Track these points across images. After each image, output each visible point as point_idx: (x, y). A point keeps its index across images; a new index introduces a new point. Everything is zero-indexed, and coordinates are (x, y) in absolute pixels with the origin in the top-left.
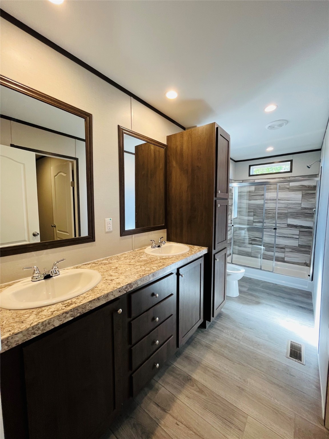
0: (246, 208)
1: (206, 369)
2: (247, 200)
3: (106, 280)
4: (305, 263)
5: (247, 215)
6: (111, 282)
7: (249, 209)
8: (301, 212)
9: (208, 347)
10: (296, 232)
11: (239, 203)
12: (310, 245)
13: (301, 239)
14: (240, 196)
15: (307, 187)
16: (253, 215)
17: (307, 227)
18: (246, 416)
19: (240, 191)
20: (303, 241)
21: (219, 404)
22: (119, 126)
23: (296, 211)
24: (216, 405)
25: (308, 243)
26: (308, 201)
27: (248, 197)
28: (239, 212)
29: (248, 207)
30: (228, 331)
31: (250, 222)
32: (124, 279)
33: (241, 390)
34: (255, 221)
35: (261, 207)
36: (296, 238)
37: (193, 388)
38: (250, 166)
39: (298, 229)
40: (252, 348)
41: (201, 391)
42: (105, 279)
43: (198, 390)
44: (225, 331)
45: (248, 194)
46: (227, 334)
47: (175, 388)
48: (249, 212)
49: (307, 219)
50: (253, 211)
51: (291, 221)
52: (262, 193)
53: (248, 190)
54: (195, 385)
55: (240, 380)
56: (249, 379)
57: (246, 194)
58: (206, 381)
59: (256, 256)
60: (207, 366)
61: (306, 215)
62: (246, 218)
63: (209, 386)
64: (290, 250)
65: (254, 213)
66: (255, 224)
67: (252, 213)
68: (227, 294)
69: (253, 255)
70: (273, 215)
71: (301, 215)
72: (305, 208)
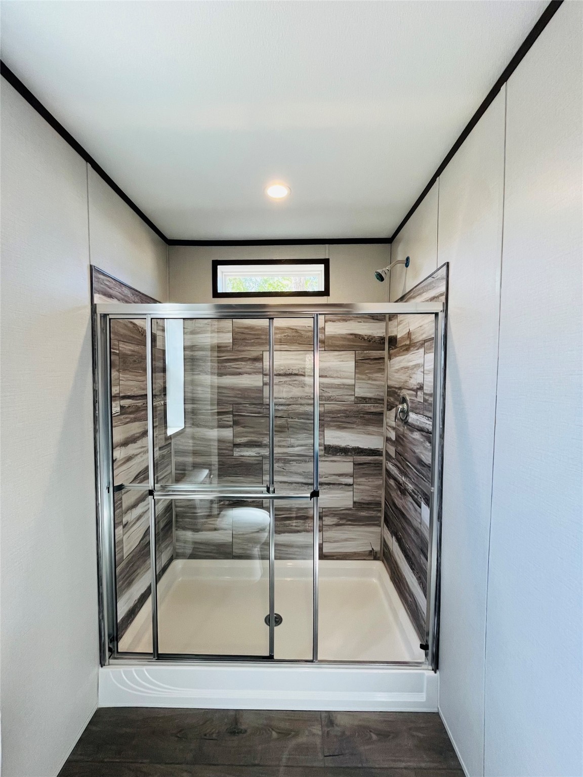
0: (212, 399)
2: (212, 374)
5: (216, 424)
7: (220, 403)
13: (358, 487)
16: (231, 423)
20: (363, 491)
23: (343, 408)
26: (369, 379)
27: (216, 365)
29: (216, 397)
31: (224, 446)
34: (239, 440)
36: (346, 485)
39: (351, 459)
45: (216, 354)
48: (219, 413)
49: (371, 429)
50: (231, 409)
57: (209, 353)
61: (367, 416)
65: (234, 416)
67: (229, 418)
72: (364, 400)
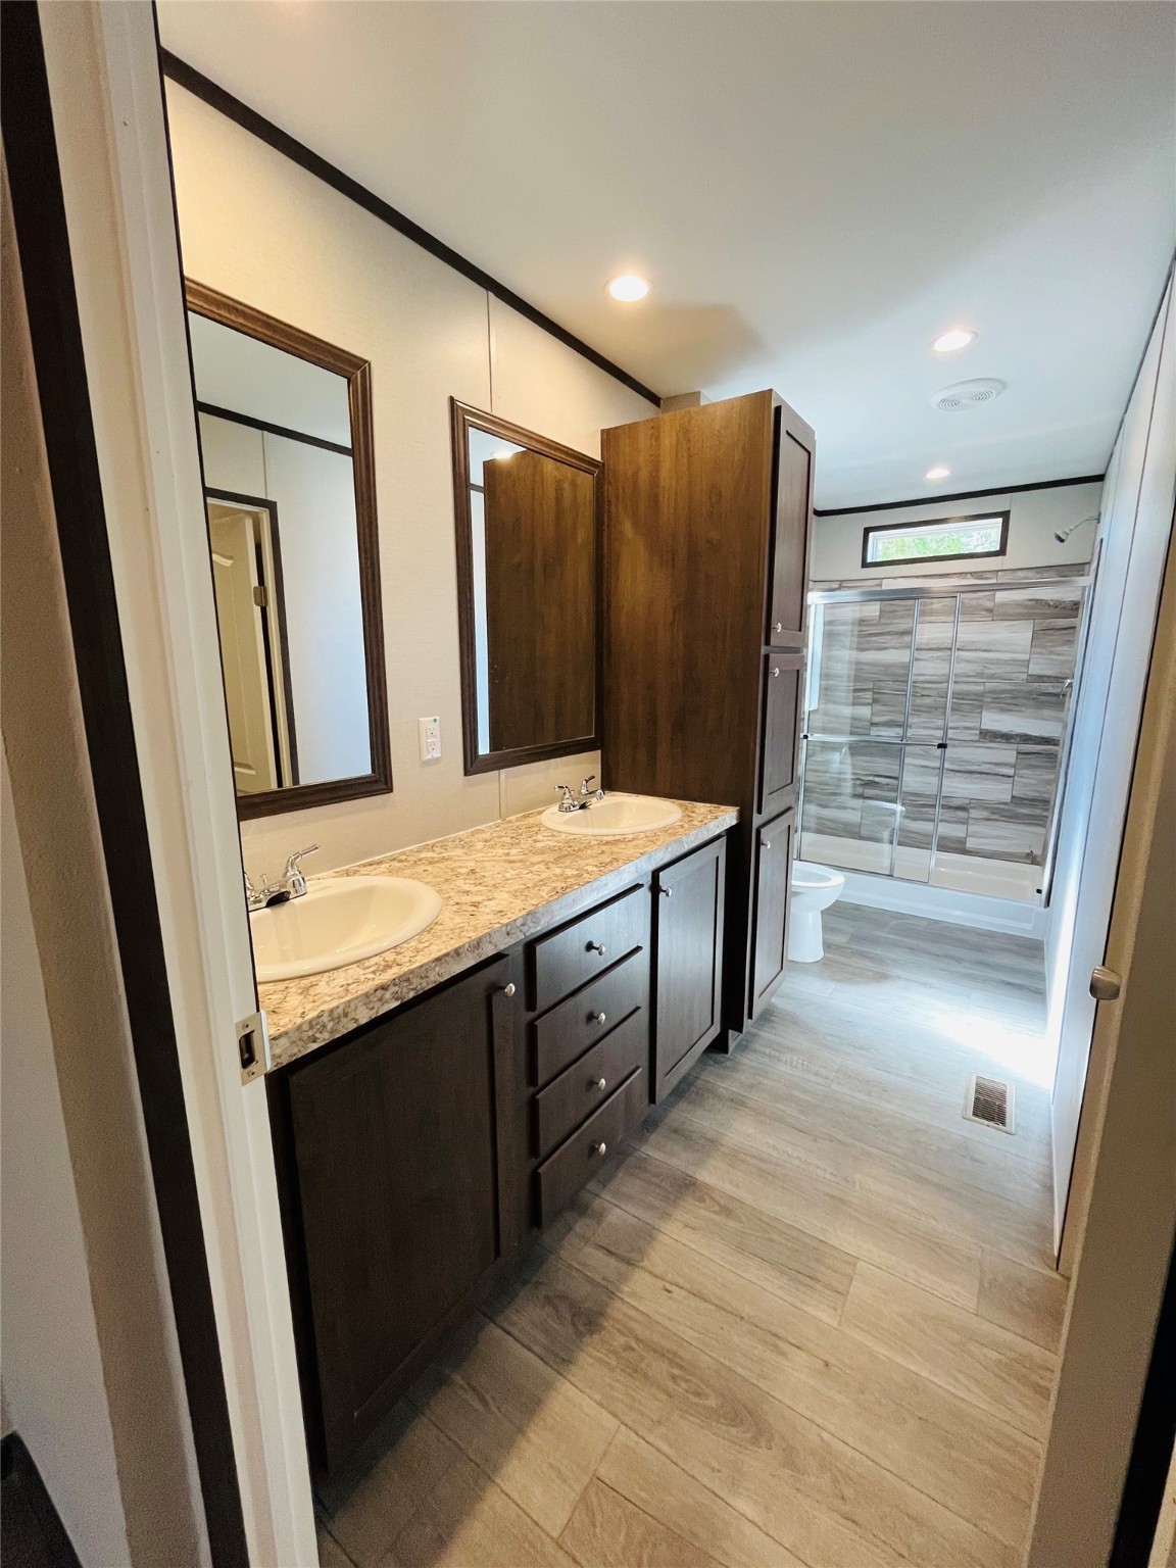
1: (735, 1157)
3: (457, 904)
4: (1028, 854)
6: (474, 909)
8: (1026, 689)
9: (738, 1102)
10: (1007, 754)
11: (827, 659)
12: (1047, 796)
14: (830, 637)
15: (1049, 605)
17: (1042, 738)
18: (852, 1261)
19: (828, 619)
21: (776, 1237)
22: (452, 400)
24: (771, 1240)
25: (1043, 789)
28: (826, 692)
30: (795, 1058)
32: (510, 900)
33: (837, 1204)
35: (901, 674)
37: (702, 1205)
38: (867, 531)
40: (867, 1098)
41: (726, 1211)
42: (452, 902)
43: (717, 1208)
44: (784, 1059)
46: (791, 1065)
47: (650, 1207)
51: (993, 720)
52: (903, 625)
53: (858, 615)
54: (706, 1197)
55: (833, 1179)
56: (857, 1177)
58: (737, 1186)
59: (878, 835)
60: (737, 1151)
62: (847, 711)
63: (748, 1198)
64: (985, 814)
66: (874, 731)
68: (790, 956)
69: (864, 832)
70: (935, 701)
71: (1023, 701)
